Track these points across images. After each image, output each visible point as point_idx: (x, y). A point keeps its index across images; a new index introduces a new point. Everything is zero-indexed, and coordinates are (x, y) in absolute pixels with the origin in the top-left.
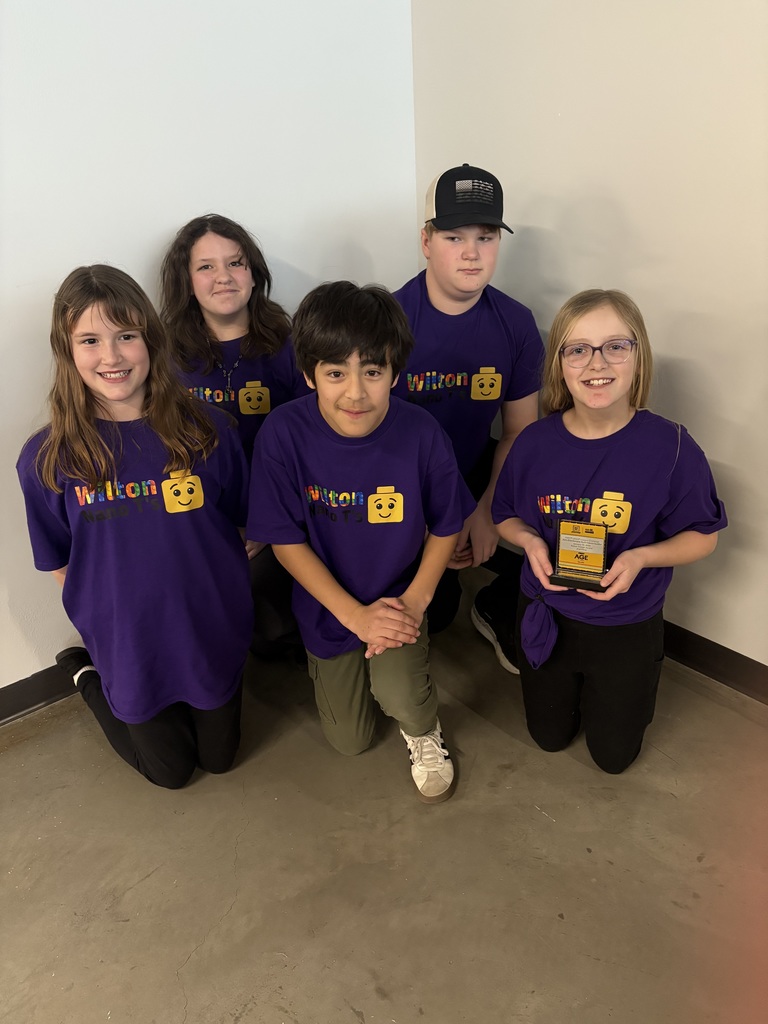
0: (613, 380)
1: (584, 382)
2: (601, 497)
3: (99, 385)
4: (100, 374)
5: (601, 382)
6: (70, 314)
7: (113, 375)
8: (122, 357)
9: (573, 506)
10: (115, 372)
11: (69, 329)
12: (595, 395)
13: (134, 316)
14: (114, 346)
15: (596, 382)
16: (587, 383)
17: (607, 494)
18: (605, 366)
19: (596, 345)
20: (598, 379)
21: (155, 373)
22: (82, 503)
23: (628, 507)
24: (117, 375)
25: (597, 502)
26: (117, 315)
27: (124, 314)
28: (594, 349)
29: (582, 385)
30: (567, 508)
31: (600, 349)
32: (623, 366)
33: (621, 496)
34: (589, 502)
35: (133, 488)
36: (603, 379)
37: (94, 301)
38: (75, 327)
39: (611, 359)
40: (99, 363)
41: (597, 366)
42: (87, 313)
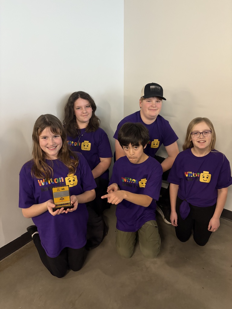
0: (205, 141)
1: (198, 142)
2: (203, 173)
3: (47, 150)
4: (47, 147)
5: (202, 142)
6: (39, 130)
7: (51, 148)
8: (54, 142)
9: (195, 175)
10: (52, 147)
11: (39, 135)
12: (201, 145)
13: (59, 130)
14: (52, 140)
15: (201, 142)
16: (199, 142)
17: (204, 172)
18: (204, 137)
19: (201, 132)
20: (202, 141)
21: (64, 146)
22: (40, 185)
23: (210, 175)
24: (53, 148)
25: (202, 174)
26: (54, 130)
27: (56, 130)
28: (200, 133)
29: (197, 143)
30: (193, 175)
31: (202, 133)
32: (208, 137)
33: (208, 172)
34: (199, 174)
35: (56, 180)
36: (203, 141)
37: (47, 127)
38: (41, 134)
39: (205, 136)
40: (47, 144)
41: (202, 137)
42: (45, 130)
